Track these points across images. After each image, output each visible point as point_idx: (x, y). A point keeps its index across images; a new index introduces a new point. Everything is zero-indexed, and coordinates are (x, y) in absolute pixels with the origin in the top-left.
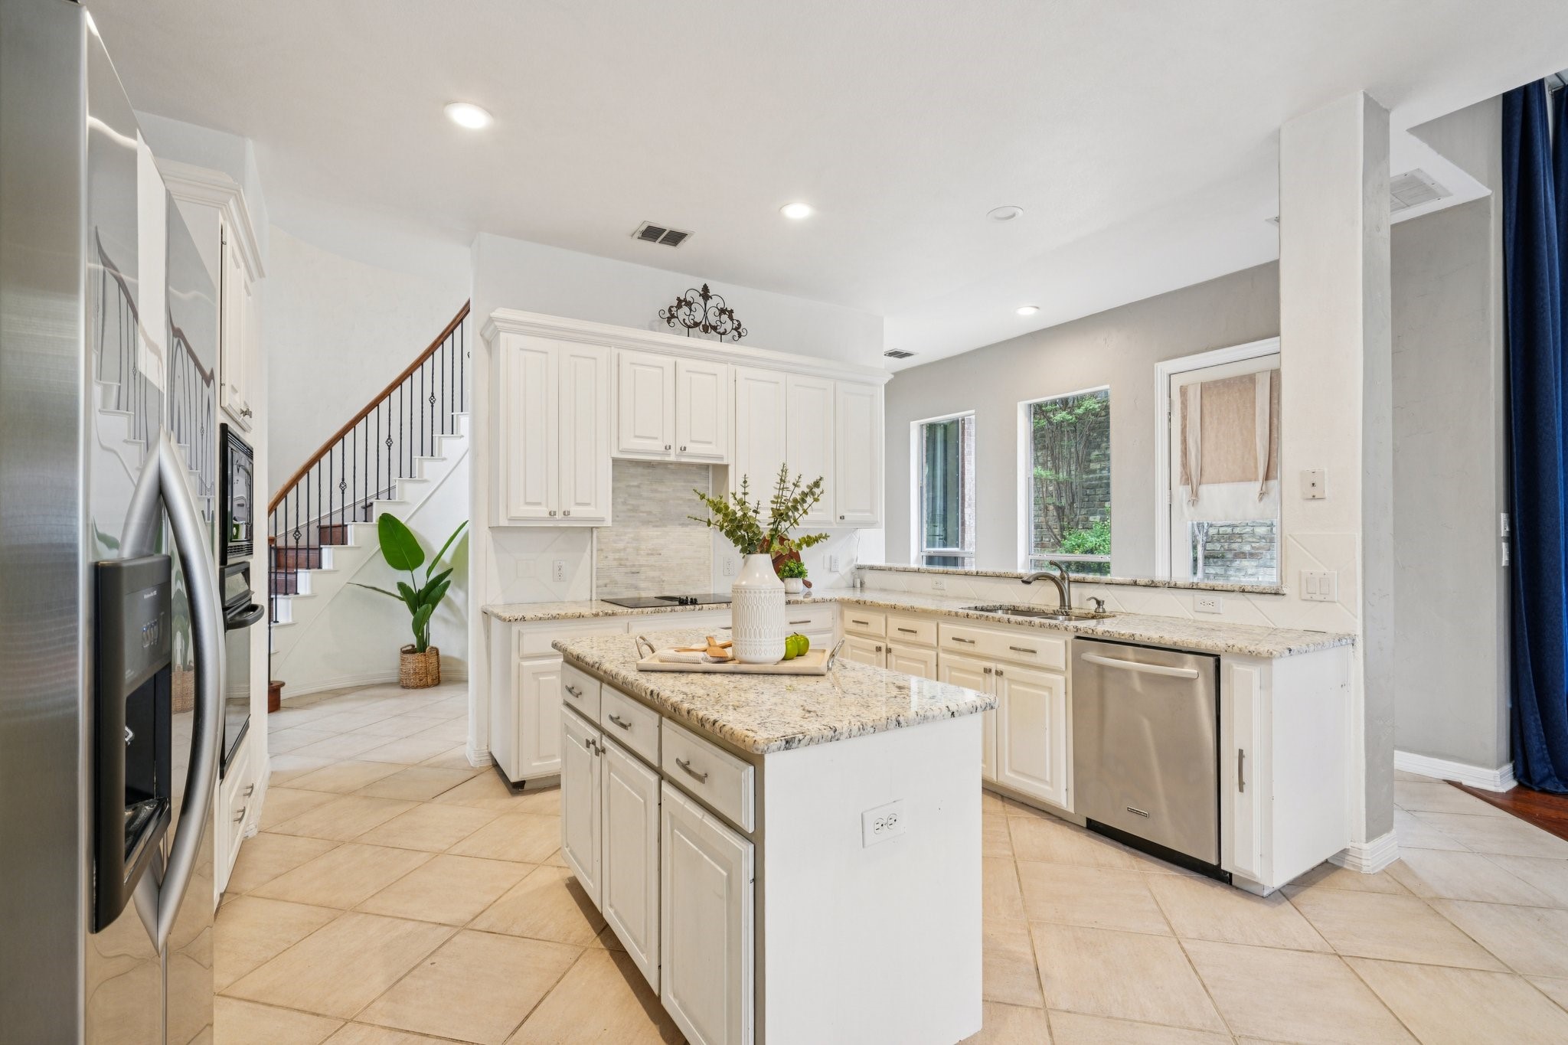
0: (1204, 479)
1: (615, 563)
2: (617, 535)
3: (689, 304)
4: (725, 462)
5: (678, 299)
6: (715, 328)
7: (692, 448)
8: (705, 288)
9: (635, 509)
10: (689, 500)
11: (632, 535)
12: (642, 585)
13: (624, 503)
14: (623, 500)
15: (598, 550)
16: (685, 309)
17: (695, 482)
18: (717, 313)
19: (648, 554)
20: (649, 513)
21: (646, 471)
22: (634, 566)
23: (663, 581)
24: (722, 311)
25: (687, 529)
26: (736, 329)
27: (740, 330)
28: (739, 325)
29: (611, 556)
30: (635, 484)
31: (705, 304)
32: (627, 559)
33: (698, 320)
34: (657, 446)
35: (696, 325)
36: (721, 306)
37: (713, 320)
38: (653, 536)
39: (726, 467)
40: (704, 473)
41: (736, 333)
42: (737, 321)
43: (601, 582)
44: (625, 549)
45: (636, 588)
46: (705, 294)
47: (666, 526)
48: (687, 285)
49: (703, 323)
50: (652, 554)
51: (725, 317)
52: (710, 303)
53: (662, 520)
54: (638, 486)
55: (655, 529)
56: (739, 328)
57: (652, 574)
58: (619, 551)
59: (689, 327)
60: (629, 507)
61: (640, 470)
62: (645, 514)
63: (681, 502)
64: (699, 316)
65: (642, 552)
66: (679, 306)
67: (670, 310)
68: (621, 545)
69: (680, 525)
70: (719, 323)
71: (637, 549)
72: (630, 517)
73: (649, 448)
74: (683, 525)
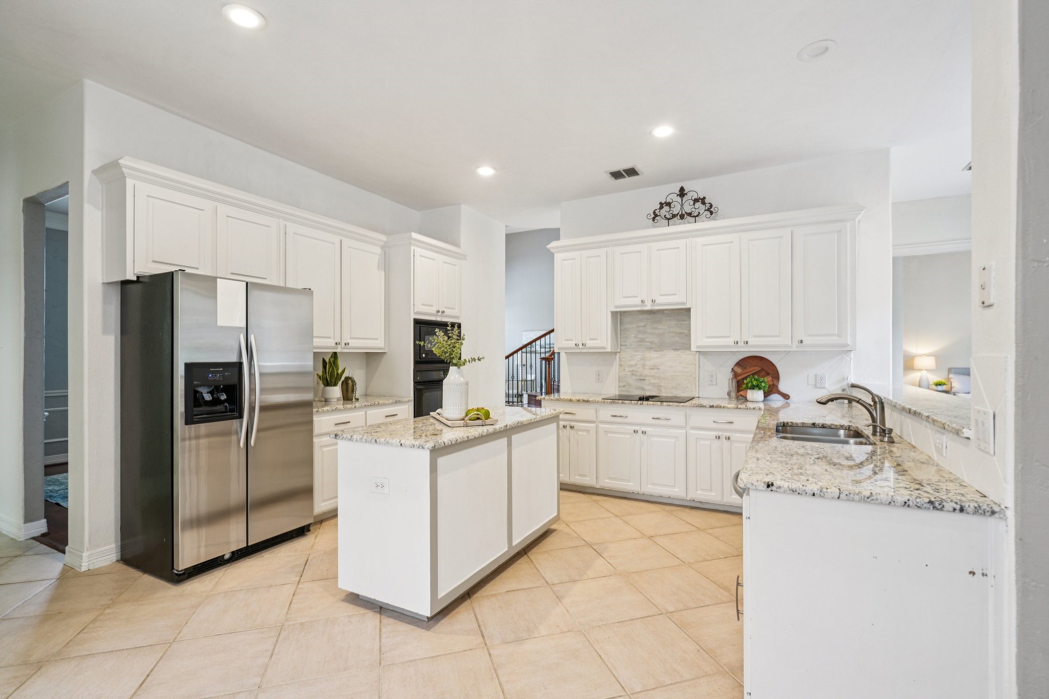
1: (630, 373)
2: (631, 357)
3: (668, 204)
4: (687, 306)
5: (661, 204)
6: (690, 214)
7: (660, 300)
8: (682, 189)
9: (642, 340)
10: (680, 333)
11: (640, 357)
12: (647, 387)
13: (636, 337)
14: (634, 335)
15: (619, 365)
16: (666, 208)
18: (692, 203)
19: (651, 369)
20: (652, 342)
21: (649, 316)
22: (641, 375)
23: (661, 386)
24: (696, 201)
25: (678, 352)
26: (708, 210)
27: (712, 209)
28: (711, 206)
29: (627, 369)
30: (642, 325)
31: (682, 200)
32: (637, 371)
33: (675, 213)
34: (637, 301)
35: (674, 216)
36: (695, 197)
37: (688, 208)
38: (654, 357)
39: (689, 310)
41: (708, 213)
42: (709, 203)
43: (621, 384)
44: (636, 365)
45: (643, 389)
46: (682, 193)
47: (663, 351)
48: (668, 191)
49: (680, 213)
50: (653, 369)
51: (698, 204)
52: (685, 199)
53: (660, 347)
54: (644, 326)
55: (655, 352)
56: (711, 208)
57: (653, 381)
58: (632, 366)
59: (669, 219)
60: (639, 339)
61: (645, 316)
62: (649, 343)
63: (674, 335)
64: (676, 210)
65: (647, 367)
66: (661, 208)
67: (654, 212)
68: (633, 363)
69: (672, 349)
70: (693, 210)
71: (644, 365)
72: (639, 345)
73: (631, 303)
74: (675, 350)
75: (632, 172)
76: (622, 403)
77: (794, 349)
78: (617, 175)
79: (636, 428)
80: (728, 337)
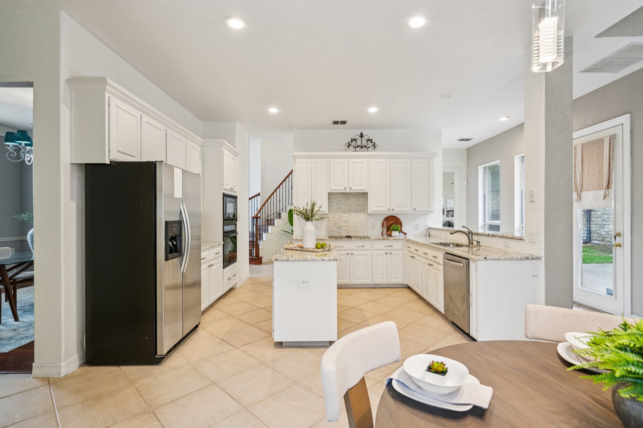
0: (583, 189)
1: (333, 225)
2: (334, 216)
3: (355, 140)
4: (366, 192)
5: (352, 139)
6: (365, 147)
7: (354, 188)
8: (362, 134)
9: (340, 208)
10: (358, 204)
11: (339, 216)
12: (342, 232)
13: (336, 206)
14: (336, 205)
15: (328, 221)
16: (354, 142)
17: (361, 198)
18: (366, 141)
19: (344, 222)
20: (345, 209)
21: (343, 195)
22: (339, 226)
23: (349, 231)
24: (368, 140)
25: (358, 214)
26: (374, 145)
27: (375, 146)
28: (375, 144)
29: (332, 223)
30: (340, 200)
31: (362, 139)
32: (337, 224)
33: (359, 145)
34: (343, 188)
35: (358, 146)
36: (368, 138)
37: (364, 144)
38: (345, 216)
39: (367, 193)
40: (364, 195)
41: (373, 147)
42: (374, 142)
43: (329, 231)
44: (336, 220)
45: (340, 233)
46: (362, 135)
47: (350, 213)
48: (355, 134)
49: (361, 145)
50: (345, 222)
51: (369, 142)
52: (363, 138)
53: (349, 211)
54: (341, 200)
55: (346, 214)
56: (375, 145)
57: (345, 228)
58: (334, 221)
59: (355, 148)
60: (338, 207)
61: (341, 195)
62: (343, 209)
63: (356, 205)
64: (359, 143)
65: (342, 221)
66: (352, 141)
67: (349, 143)
68: (335, 219)
69: (355, 212)
70: (367, 144)
71: (341, 220)
72: (338, 210)
73: (340, 188)
74: (356, 212)
75: (344, 122)
76: (341, 240)
77: (412, 213)
78: (336, 123)
79: (348, 252)
80: (385, 207)
